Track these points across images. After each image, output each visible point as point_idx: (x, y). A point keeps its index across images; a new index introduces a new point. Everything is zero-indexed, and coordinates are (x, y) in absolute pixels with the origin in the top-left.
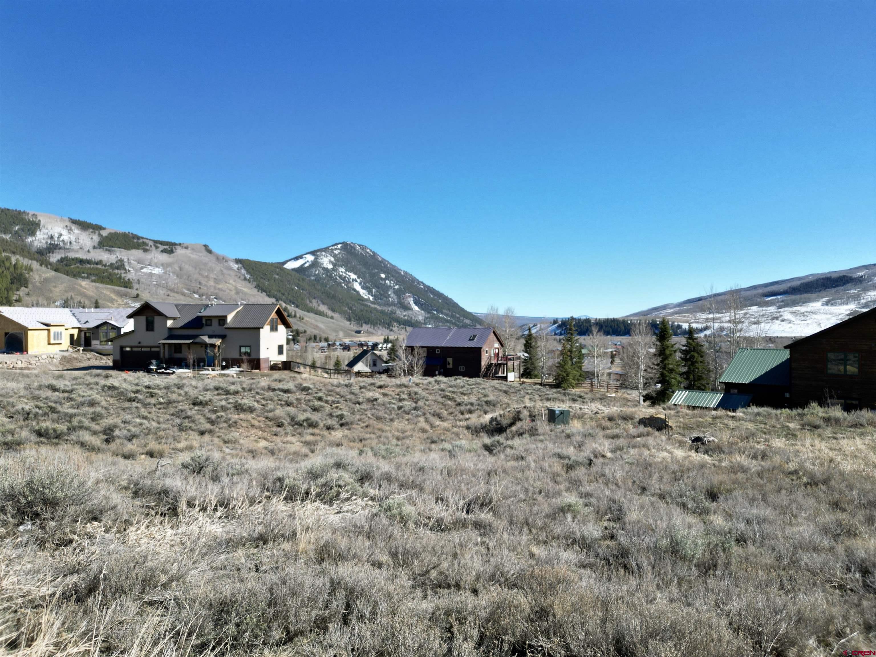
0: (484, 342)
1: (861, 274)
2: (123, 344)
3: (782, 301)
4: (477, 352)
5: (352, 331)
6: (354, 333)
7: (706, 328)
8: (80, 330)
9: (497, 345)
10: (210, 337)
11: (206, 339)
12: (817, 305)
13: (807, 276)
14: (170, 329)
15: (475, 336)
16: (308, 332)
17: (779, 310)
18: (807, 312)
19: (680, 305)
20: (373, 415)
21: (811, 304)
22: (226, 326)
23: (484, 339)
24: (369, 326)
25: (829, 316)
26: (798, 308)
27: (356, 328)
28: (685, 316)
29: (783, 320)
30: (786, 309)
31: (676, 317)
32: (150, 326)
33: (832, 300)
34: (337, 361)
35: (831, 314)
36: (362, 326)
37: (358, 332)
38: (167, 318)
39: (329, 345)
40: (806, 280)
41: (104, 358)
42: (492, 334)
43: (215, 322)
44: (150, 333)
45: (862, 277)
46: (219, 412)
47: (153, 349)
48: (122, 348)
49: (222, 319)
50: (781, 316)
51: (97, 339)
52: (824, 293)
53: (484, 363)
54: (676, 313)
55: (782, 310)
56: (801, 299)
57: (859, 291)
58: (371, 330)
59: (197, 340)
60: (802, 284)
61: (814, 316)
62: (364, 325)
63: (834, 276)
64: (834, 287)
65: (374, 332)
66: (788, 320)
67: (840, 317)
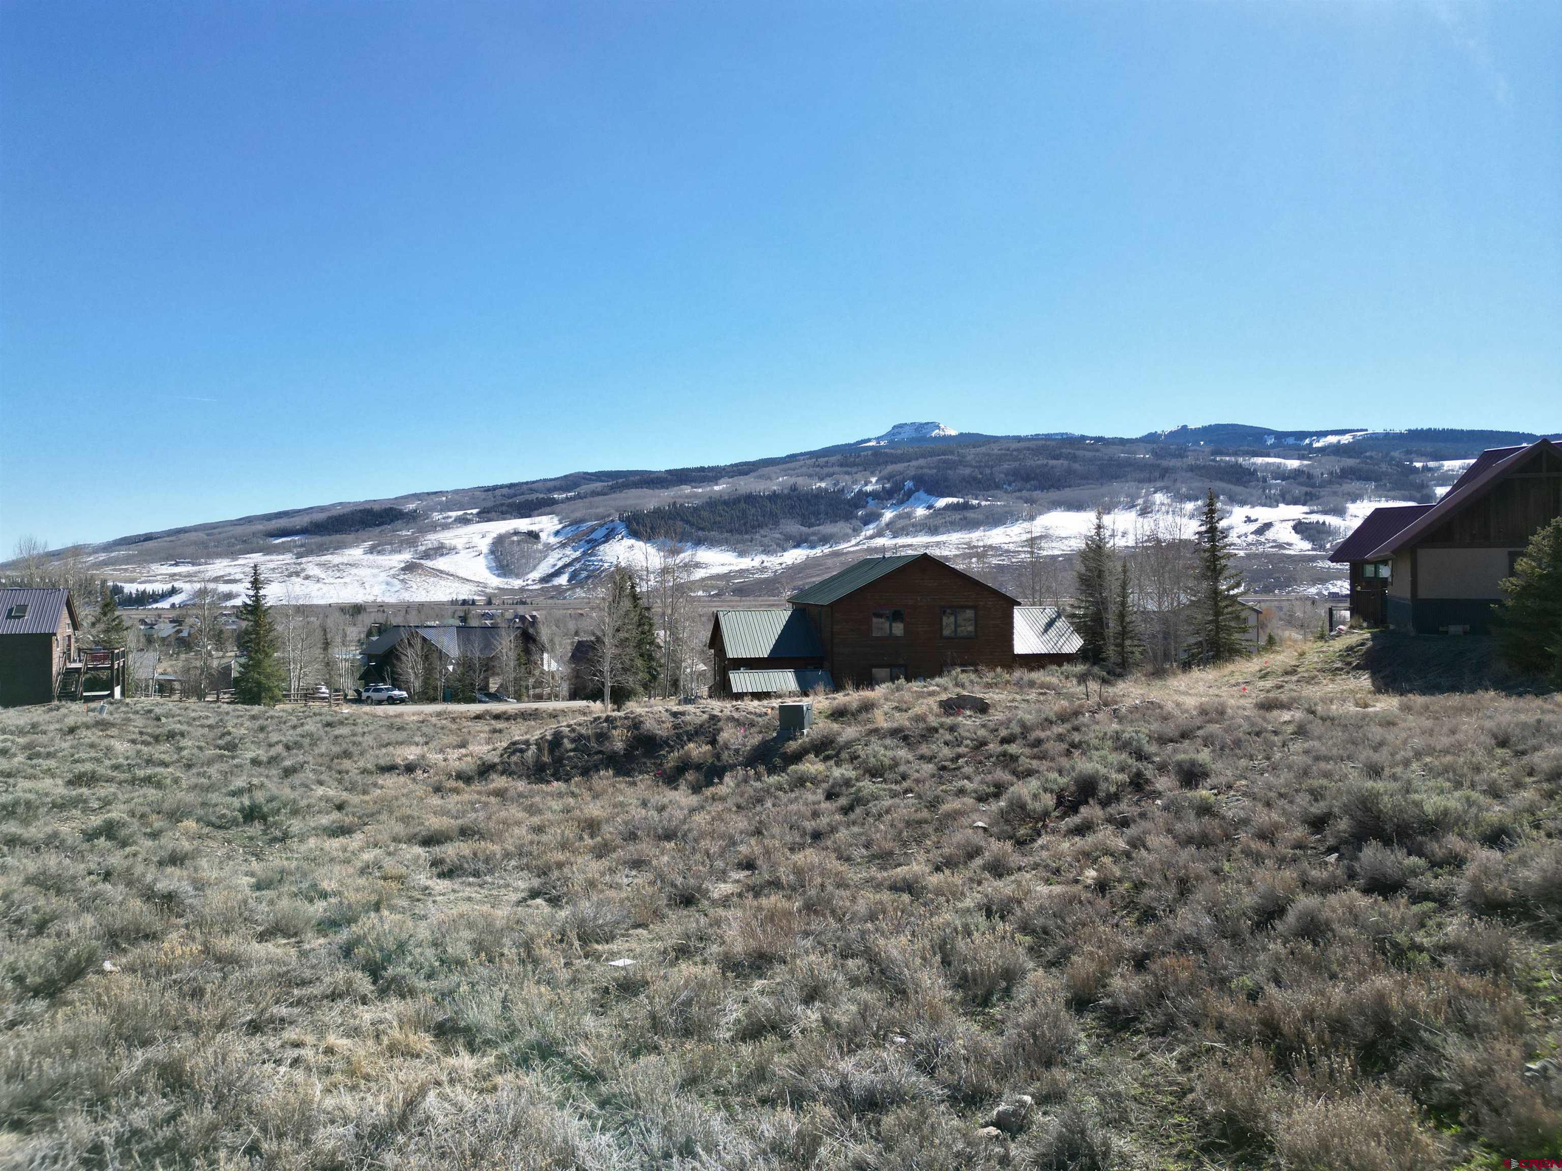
1: (412, 506)
3: (302, 546)
7: (173, 591)
12: (356, 553)
13: (334, 505)
17: (299, 560)
18: (342, 564)
19: (108, 547)
21: (348, 552)
25: (376, 571)
26: (328, 557)
28: (126, 570)
29: (307, 578)
30: (310, 559)
31: (108, 571)
33: (379, 545)
35: (378, 567)
40: (334, 513)
45: (415, 511)
50: (303, 570)
52: (362, 534)
54: (105, 563)
55: (304, 560)
56: (331, 542)
57: (413, 533)
60: (329, 518)
61: (354, 571)
63: (376, 507)
64: (378, 525)
66: (314, 576)
67: (392, 572)
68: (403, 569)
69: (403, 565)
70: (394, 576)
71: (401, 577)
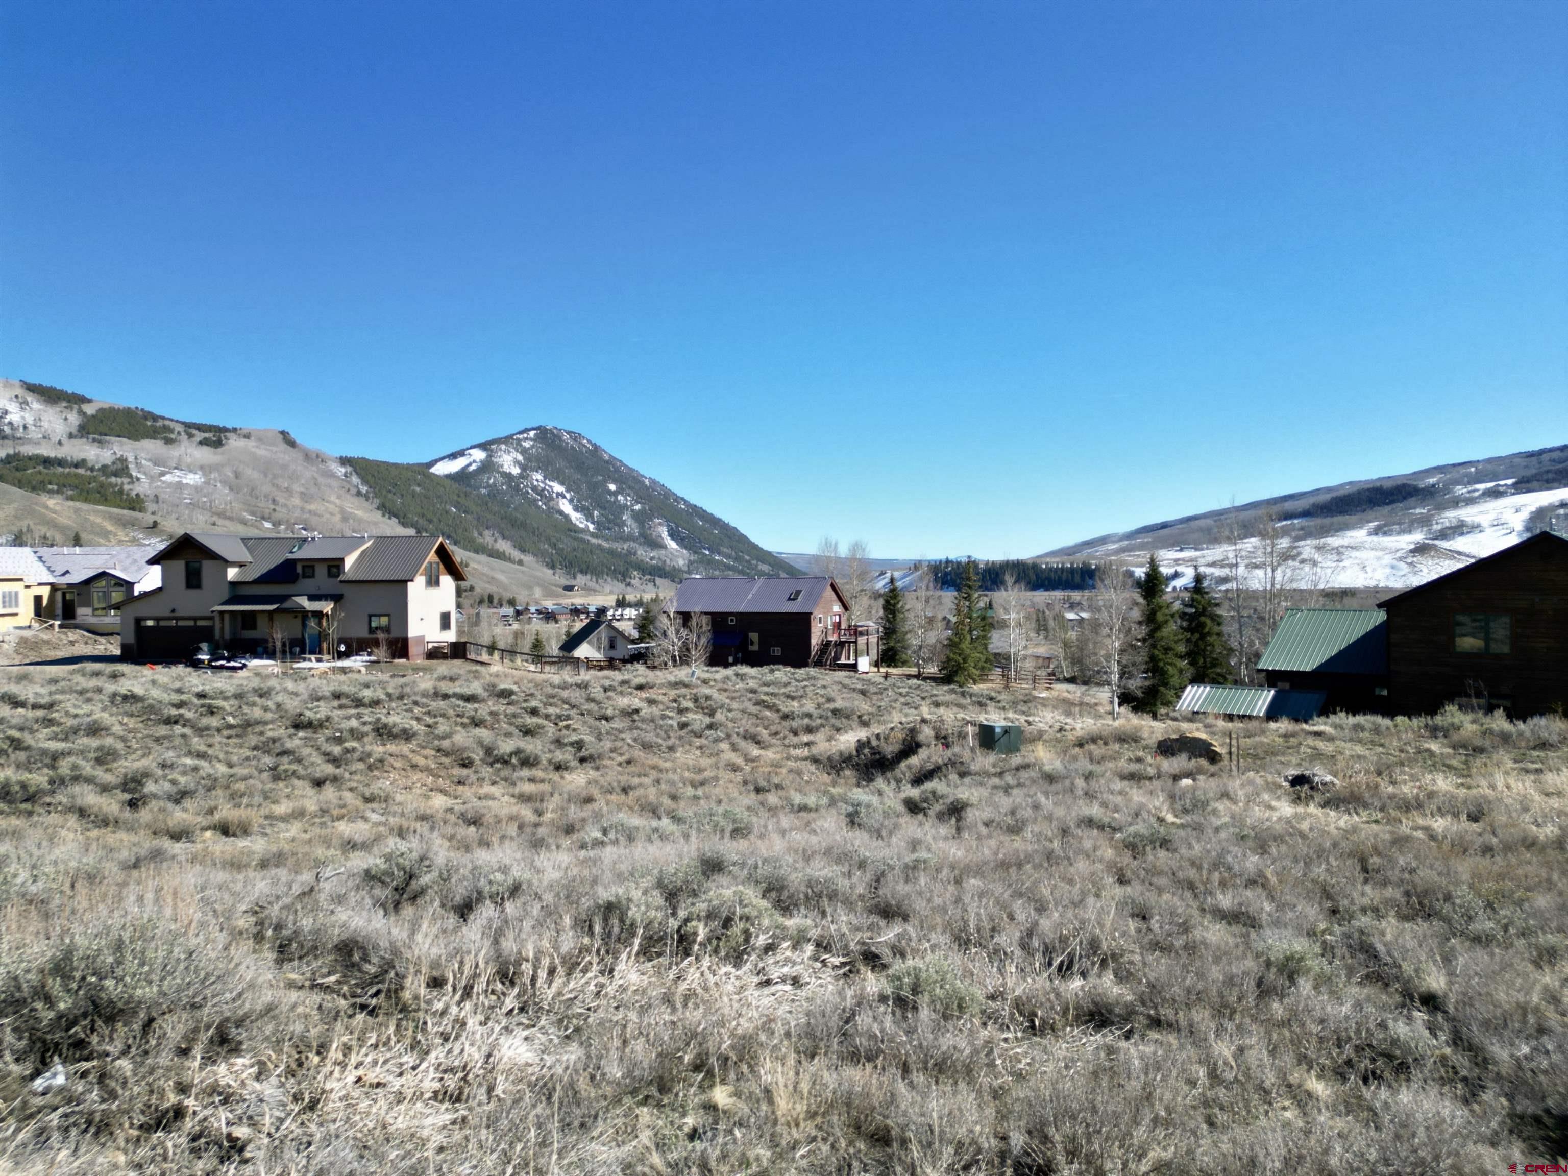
0: (815, 603)
1: (1432, 481)
2: (141, 614)
3: (1302, 529)
4: (803, 621)
5: (556, 586)
6: (561, 590)
7: (1176, 576)
8: (54, 588)
9: (837, 608)
10: (312, 598)
11: (305, 602)
12: (1359, 535)
13: (1342, 485)
14: (233, 584)
15: (798, 593)
16: (478, 590)
17: (1297, 544)
18: (1342, 547)
19: (1130, 536)
20: (635, 740)
21: (1350, 534)
22: (342, 578)
23: (815, 598)
24: (589, 577)
25: (1380, 553)
26: (1329, 540)
27: (565, 582)
28: (1138, 556)
29: (1303, 561)
30: (1308, 542)
31: (1124, 556)
32: (193, 580)
33: (1385, 525)
34: (537, 640)
35: (1383, 549)
36: (575, 578)
37: (569, 588)
38: (227, 563)
39: (518, 613)
40: (1341, 493)
41: (102, 640)
42: (829, 589)
43: (321, 571)
44: (193, 592)
45: (1433, 486)
46: (345, 741)
47: (200, 623)
48: (138, 621)
49: (335, 565)
50: (1299, 554)
51: (87, 604)
52: (1370, 514)
53: (815, 640)
54: (1123, 550)
55: (1302, 543)
56: (1332, 524)
57: (1429, 511)
58: (592, 584)
59: (287, 605)
60: (1333, 499)
61: (1354, 554)
62: (579, 576)
63: (1387, 485)
64: (1388, 504)
65: (597, 587)
66: (1311, 560)
67: (1399, 554)
68: (1412, 551)
69: (1412, 546)
70: (1401, 559)
71: (1409, 560)
